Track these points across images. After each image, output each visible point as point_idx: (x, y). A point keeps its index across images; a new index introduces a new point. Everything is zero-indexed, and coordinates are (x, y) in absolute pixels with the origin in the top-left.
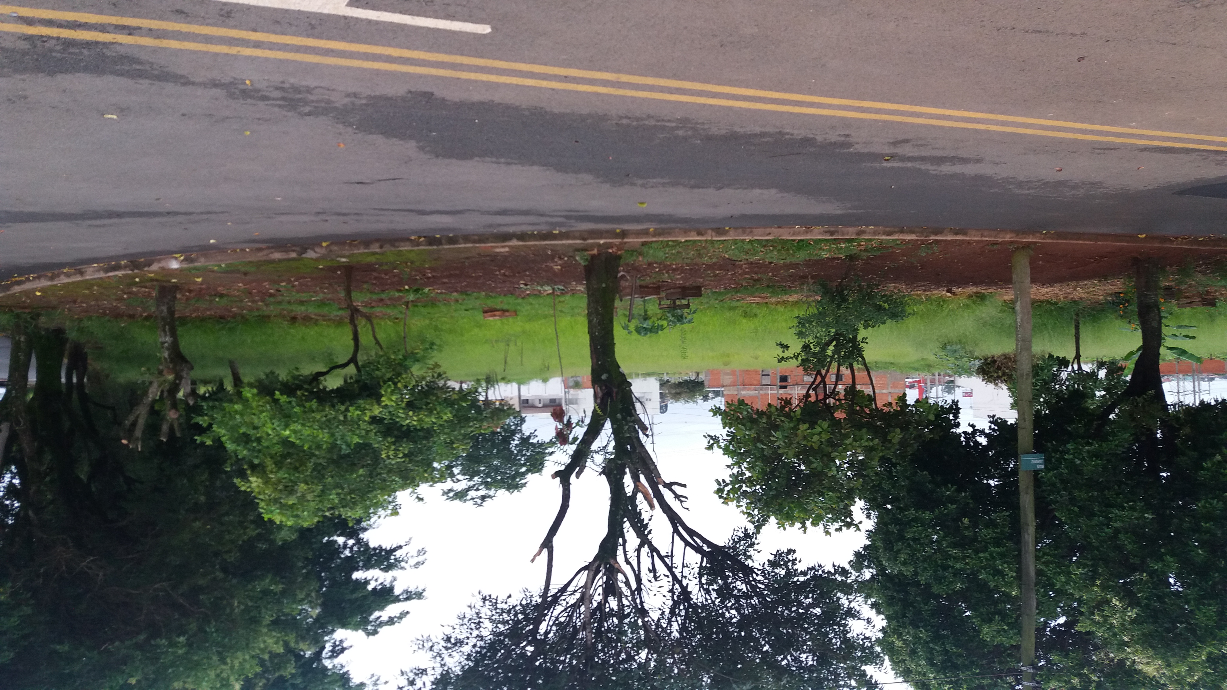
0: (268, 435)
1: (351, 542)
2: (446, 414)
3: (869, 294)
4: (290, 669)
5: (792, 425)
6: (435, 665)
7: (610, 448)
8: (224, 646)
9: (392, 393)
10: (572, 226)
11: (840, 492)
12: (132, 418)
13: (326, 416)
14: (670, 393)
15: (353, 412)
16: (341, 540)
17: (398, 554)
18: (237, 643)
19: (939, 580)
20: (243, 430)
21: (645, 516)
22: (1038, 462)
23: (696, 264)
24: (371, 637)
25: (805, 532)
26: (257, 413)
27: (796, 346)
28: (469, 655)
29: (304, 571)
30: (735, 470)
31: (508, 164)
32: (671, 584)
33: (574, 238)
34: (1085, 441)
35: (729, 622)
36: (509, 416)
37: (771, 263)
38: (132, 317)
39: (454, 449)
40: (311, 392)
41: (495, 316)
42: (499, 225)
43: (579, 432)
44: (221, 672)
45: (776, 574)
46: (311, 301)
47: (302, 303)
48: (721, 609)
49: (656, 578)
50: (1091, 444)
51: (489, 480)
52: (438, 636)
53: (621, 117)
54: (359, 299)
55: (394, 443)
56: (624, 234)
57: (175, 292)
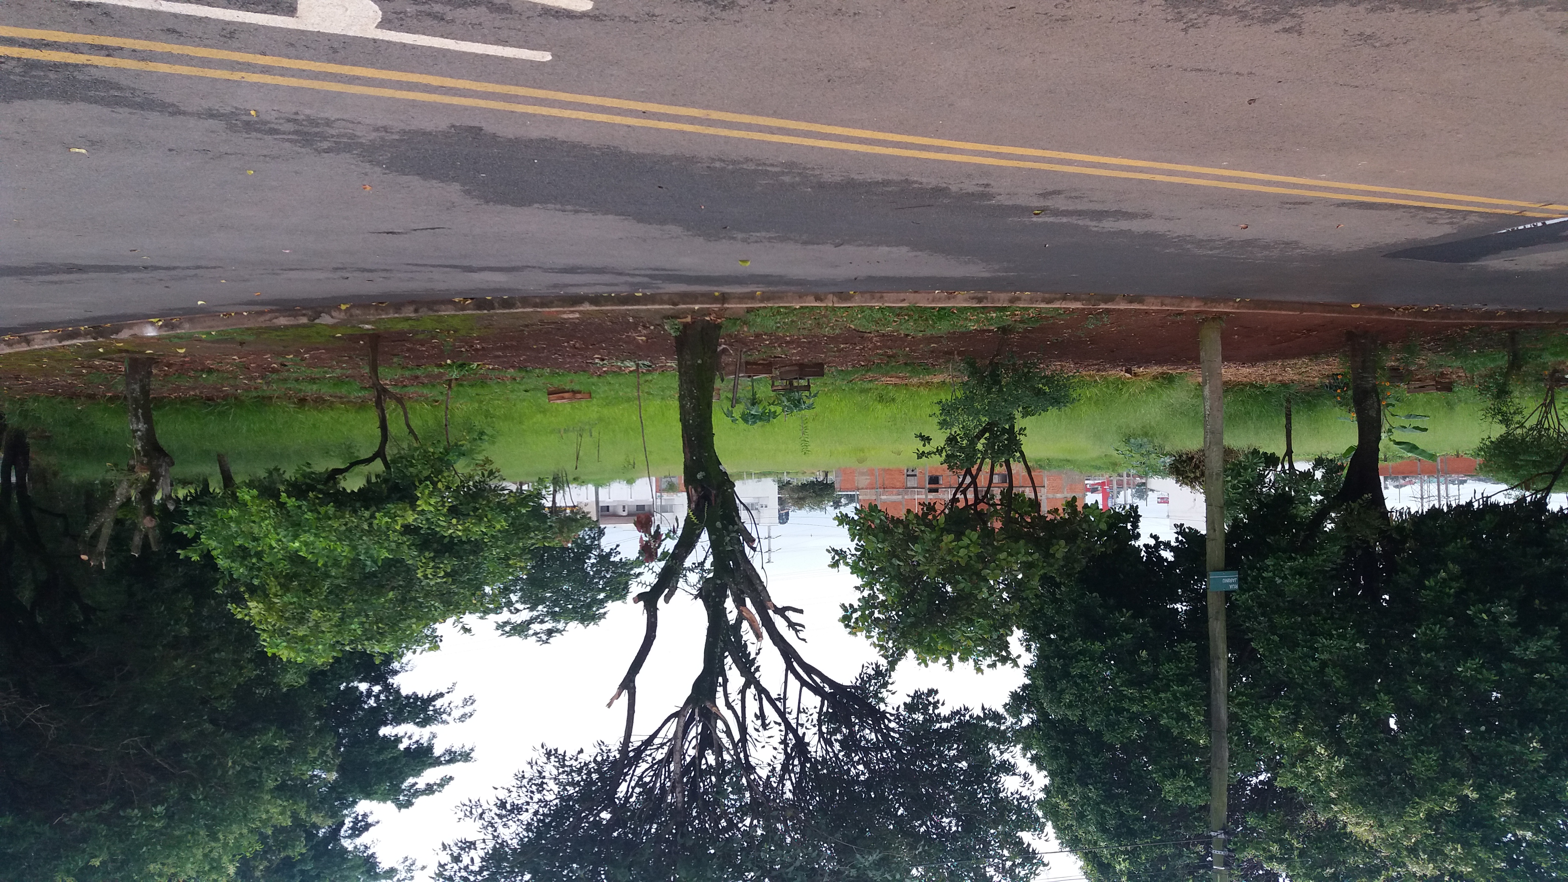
0: (273, 548)
1: (376, 689)
2: (499, 521)
3: (1025, 375)
4: (300, 848)
5: (934, 536)
6: (486, 837)
7: (708, 565)
8: (214, 818)
9: (431, 495)
10: (658, 288)
11: (994, 619)
12: (93, 527)
13: (345, 525)
14: (791, 498)
15: (381, 519)
16: (363, 687)
17: (438, 703)
18: (231, 813)
19: (1112, 726)
20: (239, 542)
21: (752, 649)
22: (1230, 581)
23: (814, 336)
24: (402, 810)
25: (951, 669)
26: (257, 520)
27: (939, 439)
28: (529, 824)
29: (318, 723)
30: (866, 593)
31: (576, 212)
32: (783, 733)
33: (662, 302)
34: (1288, 555)
35: (855, 781)
36: (583, 526)
37: (907, 335)
38: (92, 397)
39: (509, 566)
40: (327, 494)
41: (563, 398)
42: (567, 285)
43: (669, 545)
44: (211, 851)
45: (914, 720)
46: (325, 378)
47: (313, 380)
48: (846, 764)
49: (765, 726)
50: (1295, 559)
51: (557, 609)
52: (489, 800)
53: (713, 160)
54: (388, 376)
55: (433, 559)
56: (724, 298)
57: (150, 367)
